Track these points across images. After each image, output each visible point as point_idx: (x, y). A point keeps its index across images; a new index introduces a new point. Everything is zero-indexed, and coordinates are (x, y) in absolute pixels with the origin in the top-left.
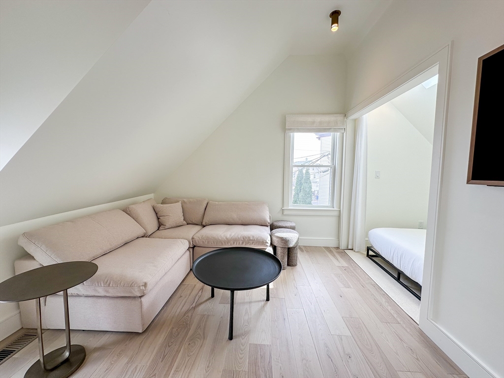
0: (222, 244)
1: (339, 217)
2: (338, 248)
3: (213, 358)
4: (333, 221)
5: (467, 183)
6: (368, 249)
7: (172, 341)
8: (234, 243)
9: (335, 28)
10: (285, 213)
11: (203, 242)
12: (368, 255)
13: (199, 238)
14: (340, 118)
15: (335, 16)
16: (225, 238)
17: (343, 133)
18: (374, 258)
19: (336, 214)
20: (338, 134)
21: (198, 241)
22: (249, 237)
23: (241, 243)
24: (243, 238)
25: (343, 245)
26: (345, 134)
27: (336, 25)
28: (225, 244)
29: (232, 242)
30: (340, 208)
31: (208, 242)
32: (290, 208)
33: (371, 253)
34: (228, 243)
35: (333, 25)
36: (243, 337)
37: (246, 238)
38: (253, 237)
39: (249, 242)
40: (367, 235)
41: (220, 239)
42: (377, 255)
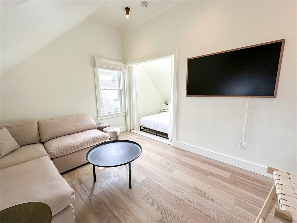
0: (79, 148)
1: (126, 116)
2: (126, 131)
3: (133, 200)
4: (123, 118)
5: (186, 96)
6: (140, 127)
7: (103, 214)
8: (88, 144)
9: (128, 17)
10: (100, 118)
11: (62, 152)
12: (141, 130)
13: (56, 151)
14: (122, 64)
15: (127, 10)
16: (79, 143)
17: (124, 73)
18: (143, 130)
19: (124, 114)
20: (121, 73)
21: (56, 153)
22: (97, 137)
23: (92, 143)
24: (93, 139)
25: (129, 129)
26: (125, 73)
27: (128, 15)
28: (81, 147)
29: (86, 144)
30: (125, 111)
31: (67, 151)
32: (102, 115)
33: (142, 128)
34: (83, 146)
35: (127, 15)
36: (134, 183)
37: (95, 138)
38: (99, 136)
39: (97, 140)
40: (139, 121)
41: (76, 145)
42: (145, 128)
